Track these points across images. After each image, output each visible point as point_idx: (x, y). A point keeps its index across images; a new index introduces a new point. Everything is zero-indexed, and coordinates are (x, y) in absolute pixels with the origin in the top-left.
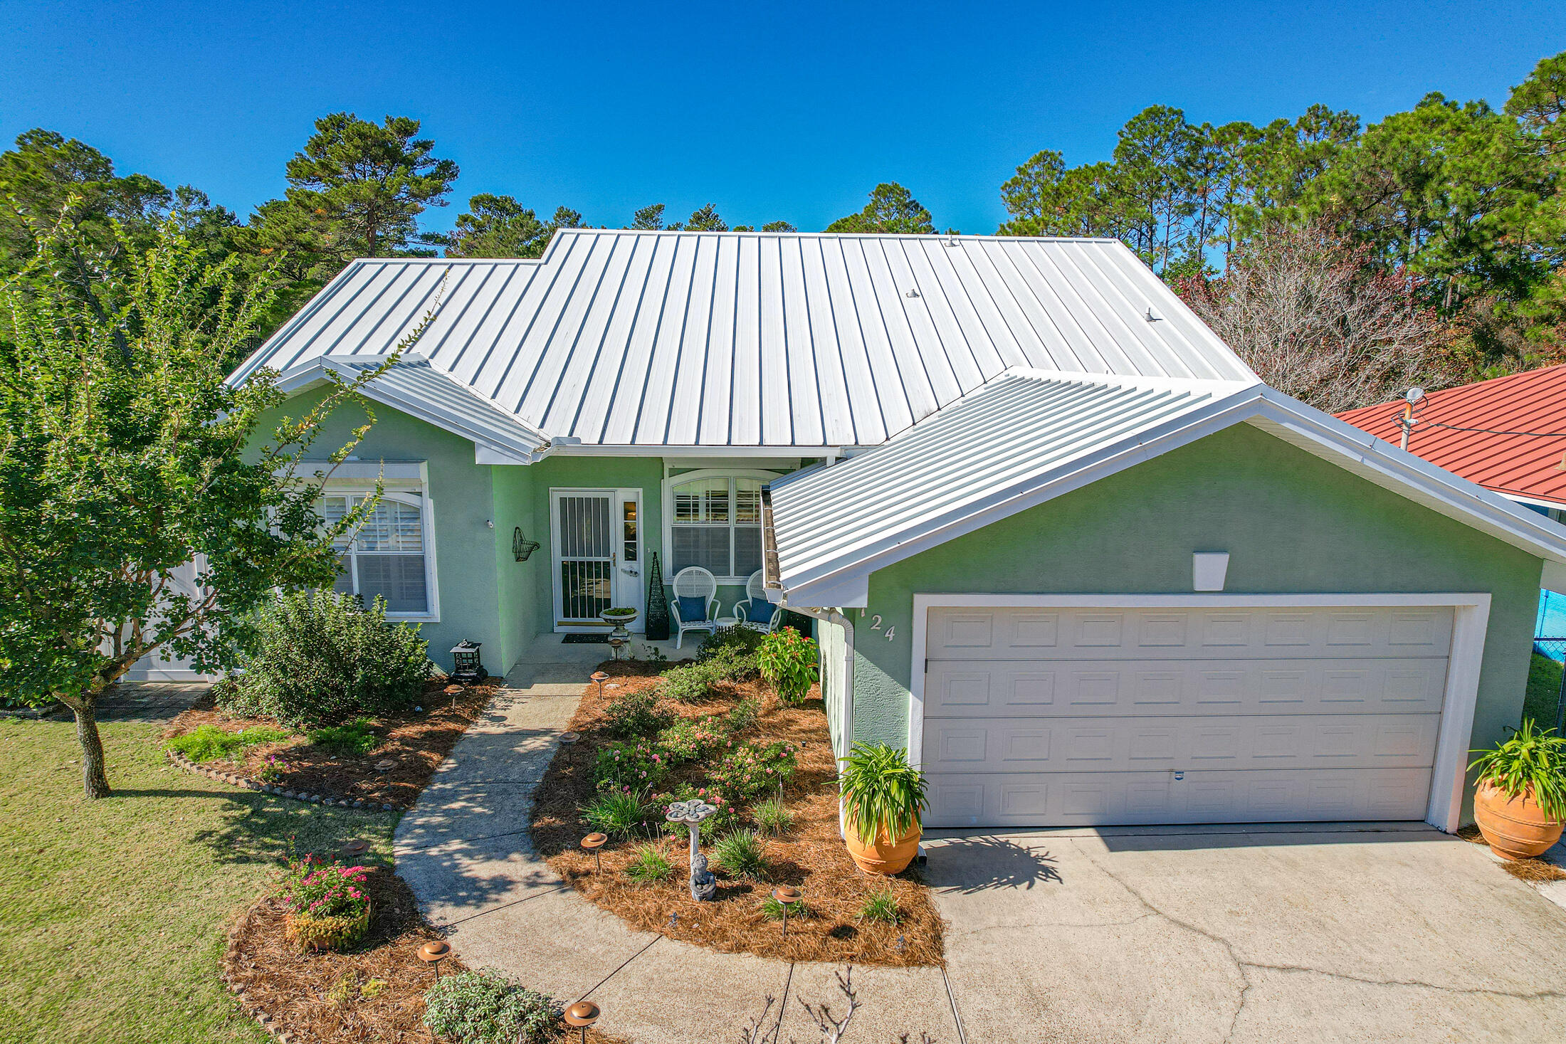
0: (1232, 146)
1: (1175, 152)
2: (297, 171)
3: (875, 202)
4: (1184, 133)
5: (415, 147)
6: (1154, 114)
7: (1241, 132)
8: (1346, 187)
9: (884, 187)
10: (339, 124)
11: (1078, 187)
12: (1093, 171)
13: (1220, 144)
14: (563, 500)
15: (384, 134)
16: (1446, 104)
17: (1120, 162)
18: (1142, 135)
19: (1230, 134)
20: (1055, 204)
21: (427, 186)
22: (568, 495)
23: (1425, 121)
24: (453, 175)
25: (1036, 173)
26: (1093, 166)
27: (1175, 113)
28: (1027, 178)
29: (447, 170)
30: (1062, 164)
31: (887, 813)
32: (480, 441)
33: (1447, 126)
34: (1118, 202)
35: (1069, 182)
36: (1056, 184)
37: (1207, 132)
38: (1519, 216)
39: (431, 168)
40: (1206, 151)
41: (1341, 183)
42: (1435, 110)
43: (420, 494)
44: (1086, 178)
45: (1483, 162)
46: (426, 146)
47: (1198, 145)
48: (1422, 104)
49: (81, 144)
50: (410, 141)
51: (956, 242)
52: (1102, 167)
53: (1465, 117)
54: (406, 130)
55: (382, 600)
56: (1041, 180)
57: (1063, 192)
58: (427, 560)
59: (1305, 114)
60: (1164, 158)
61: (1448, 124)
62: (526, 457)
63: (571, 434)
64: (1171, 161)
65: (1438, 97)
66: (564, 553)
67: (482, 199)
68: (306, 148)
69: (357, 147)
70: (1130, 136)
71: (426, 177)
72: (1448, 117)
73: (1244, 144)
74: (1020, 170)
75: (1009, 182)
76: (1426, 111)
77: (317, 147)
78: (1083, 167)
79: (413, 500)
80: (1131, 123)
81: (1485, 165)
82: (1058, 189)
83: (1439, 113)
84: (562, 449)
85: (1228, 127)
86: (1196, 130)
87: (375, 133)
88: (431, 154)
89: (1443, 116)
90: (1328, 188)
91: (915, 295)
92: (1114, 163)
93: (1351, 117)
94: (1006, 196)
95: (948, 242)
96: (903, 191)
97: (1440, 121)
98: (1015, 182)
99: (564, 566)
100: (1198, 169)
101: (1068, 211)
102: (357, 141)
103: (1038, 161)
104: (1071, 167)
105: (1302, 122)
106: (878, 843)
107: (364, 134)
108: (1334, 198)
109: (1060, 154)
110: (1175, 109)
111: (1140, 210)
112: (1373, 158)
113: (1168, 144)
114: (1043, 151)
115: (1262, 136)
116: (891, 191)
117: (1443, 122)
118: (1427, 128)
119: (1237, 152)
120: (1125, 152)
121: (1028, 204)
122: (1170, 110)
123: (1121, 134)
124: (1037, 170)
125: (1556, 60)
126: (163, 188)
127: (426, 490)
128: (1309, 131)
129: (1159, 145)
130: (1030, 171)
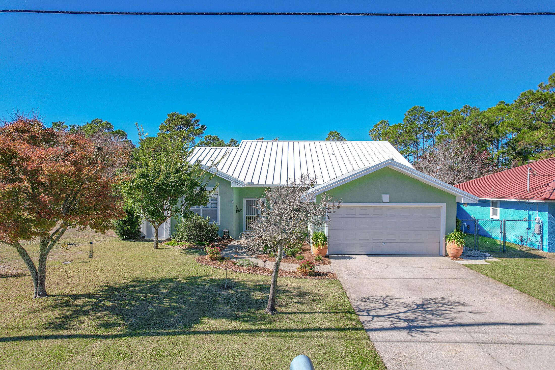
0: (441, 118)
1: (423, 120)
2: (162, 128)
3: (329, 137)
4: (425, 114)
5: (195, 121)
6: (415, 108)
7: (443, 113)
8: (467, 128)
9: (332, 132)
10: (175, 115)
11: (393, 131)
12: (397, 126)
13: (437, 117)
14: (247, 201)
15: (186, 118)
16: (506, 104)
17: (406, 123)
18: (412, 115)
19: (440, 114)
20: (386, 136)
21: (199, 132)
22: (248, 200)
23: (499, 109)
24: (205, 129)
25: (380, 127)
26: (397, 124)
27: (422, 108)
28: (377, 129)
29: (203, 127)
30: (388, 124)
31: (320, 243)
32: (233, 182)
33: (505, 111)
34: (405, 135)
35: (390, 129)
36: (386, 130)
37: (433, 113)
38: (522, 136)
39: (199, 127)
40: (433, 119)
41: (466, 127)
42: (501, 106)
43: (217, 195)
44: (395, 128)
45: (517, 121)
46: (198, 121)
47: (430, 118)
48: (498, 105)
49: (108, 122)
50: (193, 119)
51: (345, 143)
52: (400, 125)
53: (511, 108)
54: (193, 116)
55: (208, 218)
56: (382, 129)
57: (388, 133)
58: (218, 210)
59: (463, 108)
60: (419, 122)
61: (506, 110)
62: (242, 185)
63: (251, 182)
64: (422, 123)
65: (503, 102)
66: (246, 214)
67: (208, 136)
68: (165, 122)
69: (180, 121)
70: (408, 115)
71: (198, 129)
72: (506, 108)
73: (445, 117)
74: (375, 126)
75: (372, 130)
76: (499, 107)
77: (168, 121)
78: (394, 125)
79: (215, 196)
80: (408, 111)
81: (518, 122)
82: (386, 132)
83: (503, 107)
84: (249, 185)
85: (439, 112)
86: (430, 113)
87: (185, 118)
88: (199, 123)
89: (504, 108)
90: (463, 129)
91: (333, 154)
92: (403, 123)
93: (477, 109)
94: (371, 134)
95: (342, 143)
96: (338, 133)
97: (503, 109)
98: (373, 130)
99: (246, 217)
100: (431, 125)
101: (390, 138)
102: (180, 120)
103: (381, 123)
104: (391, 125)
105: (462, 110)
106: (318, 249)
107: (182, 118)
108: (464, 132)
109: (388, 121)
110: (422, 107)
111: (413, 137)
112: (475, 120)
113: (421, 117)
114: (382, 120)
115: (450, 114)
116: (334, 133)
117: (504, 110)
118: (499, 111)
119: (442, 120)
120: (407, 120)
121: (378, 137)
122: (420, 107)
123: (405, 115)
124: (380, 126)
125: (526, 93)
126: (126, 133)
127: (218, 194)
128: (464, 113)
129: (418, 118)
130: (378, 127)
